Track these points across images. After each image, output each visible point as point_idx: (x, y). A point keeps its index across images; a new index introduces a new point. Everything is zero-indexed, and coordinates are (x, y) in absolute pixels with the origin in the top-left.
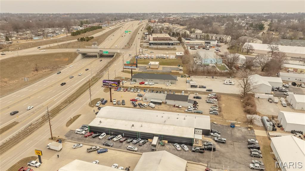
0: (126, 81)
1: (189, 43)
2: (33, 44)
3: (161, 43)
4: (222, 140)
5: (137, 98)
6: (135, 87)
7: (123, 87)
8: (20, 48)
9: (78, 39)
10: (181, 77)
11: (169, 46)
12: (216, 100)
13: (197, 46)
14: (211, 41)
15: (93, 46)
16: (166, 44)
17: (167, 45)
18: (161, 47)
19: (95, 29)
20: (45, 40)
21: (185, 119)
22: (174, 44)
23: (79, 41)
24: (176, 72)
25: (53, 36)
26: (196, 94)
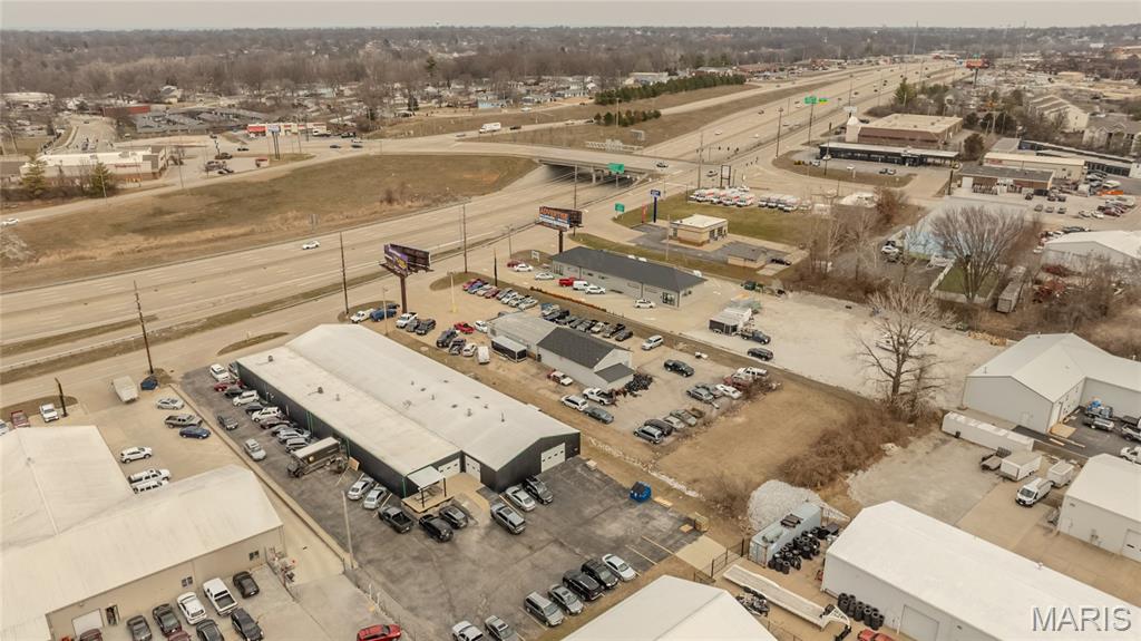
0: (531, 267)
1: (1000, 161)
2: (457, 123)
3: (870, 153)
4: (506, 519)
5: (479, 322)
6: (532, 289)
7: (496, 282)
8: (412, 132)
9: (598, 117)
10: (746, 288)
11: (890, 167)
12: (737, 394)
13: (1010, 181)
14: (1135, 165)
15: (609, 141)
16: (888, 158)
17: (892, 162)
18: (851, 166)
19: (705, 87)
20: (505, 111)
21: (469, 415)
22: (930, 160)
23: (599, 124)
24: (744, 267)
25: (539, 102)
26: (699, 357)
